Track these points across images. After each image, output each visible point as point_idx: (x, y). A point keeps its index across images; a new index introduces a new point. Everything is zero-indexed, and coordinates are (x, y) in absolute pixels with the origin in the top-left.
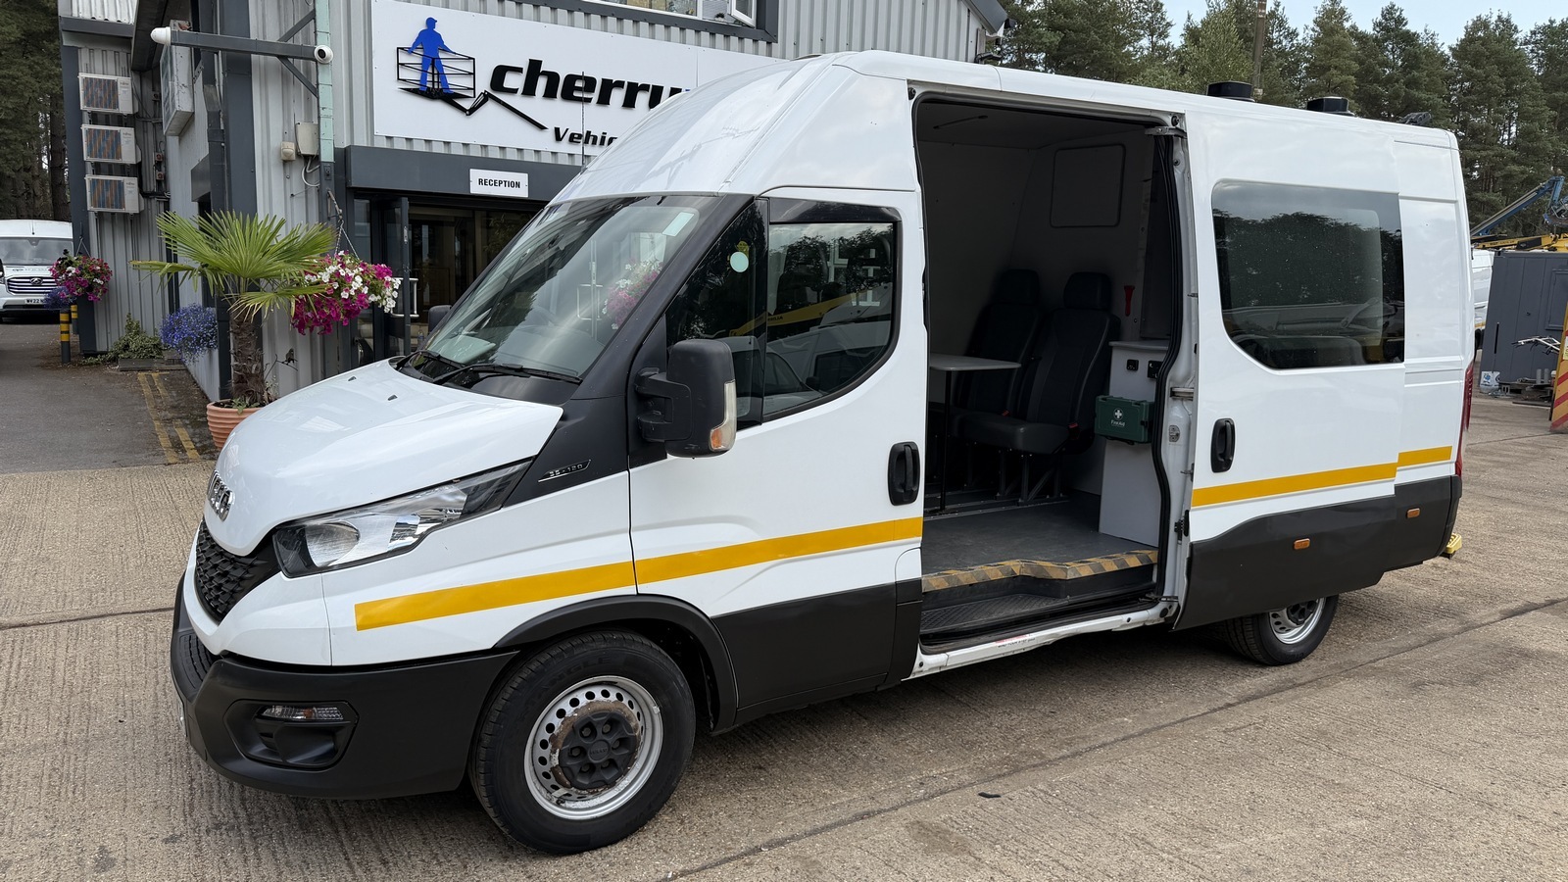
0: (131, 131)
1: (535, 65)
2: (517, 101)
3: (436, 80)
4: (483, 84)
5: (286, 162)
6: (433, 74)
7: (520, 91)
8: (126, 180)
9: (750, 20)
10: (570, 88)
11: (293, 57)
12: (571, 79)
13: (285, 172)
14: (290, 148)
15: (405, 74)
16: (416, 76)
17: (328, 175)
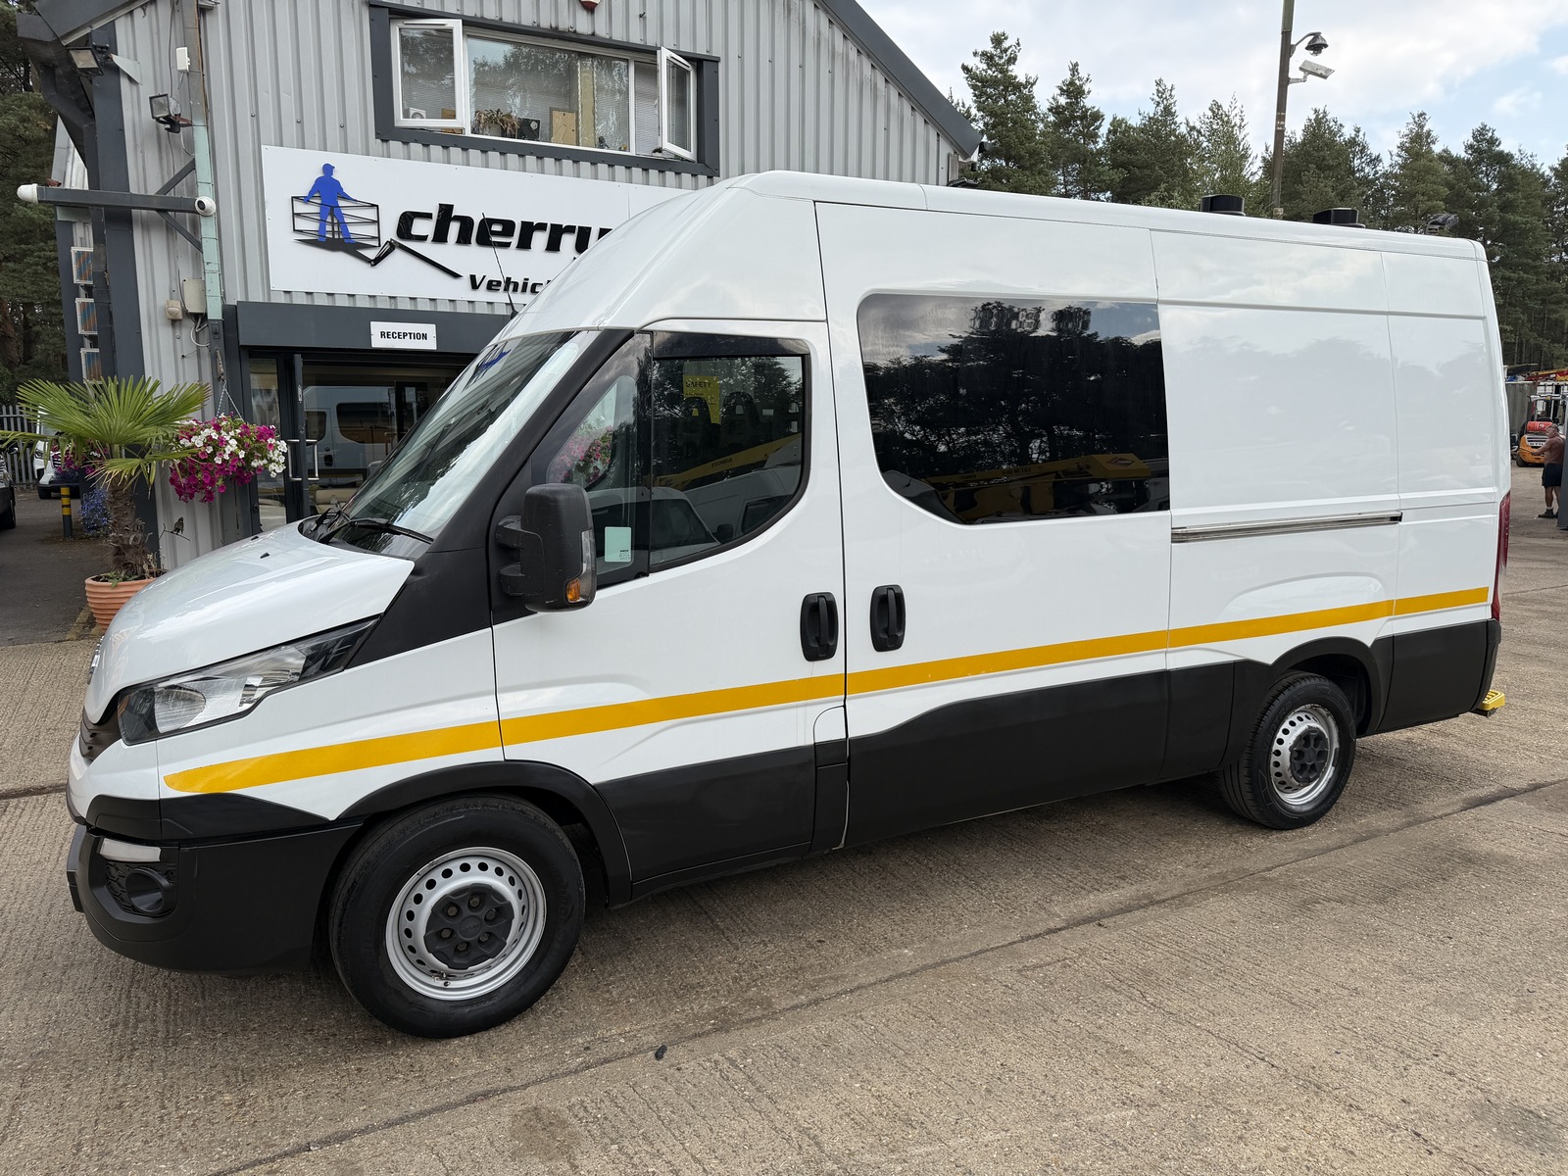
1: (446, 211)
2: (426, 249)
3: (336, 229)
4: (389, 232)
5: (174, 322)
6: (333, 224)
7: (430, 238)
9: (689, 154)
10: (486, 233)
11: (175, 211)
12: (487, 223)
13: (174, 333)
14: (176, 308)
15: (301, 224)
16: (314, 226)
17: (216, 333)
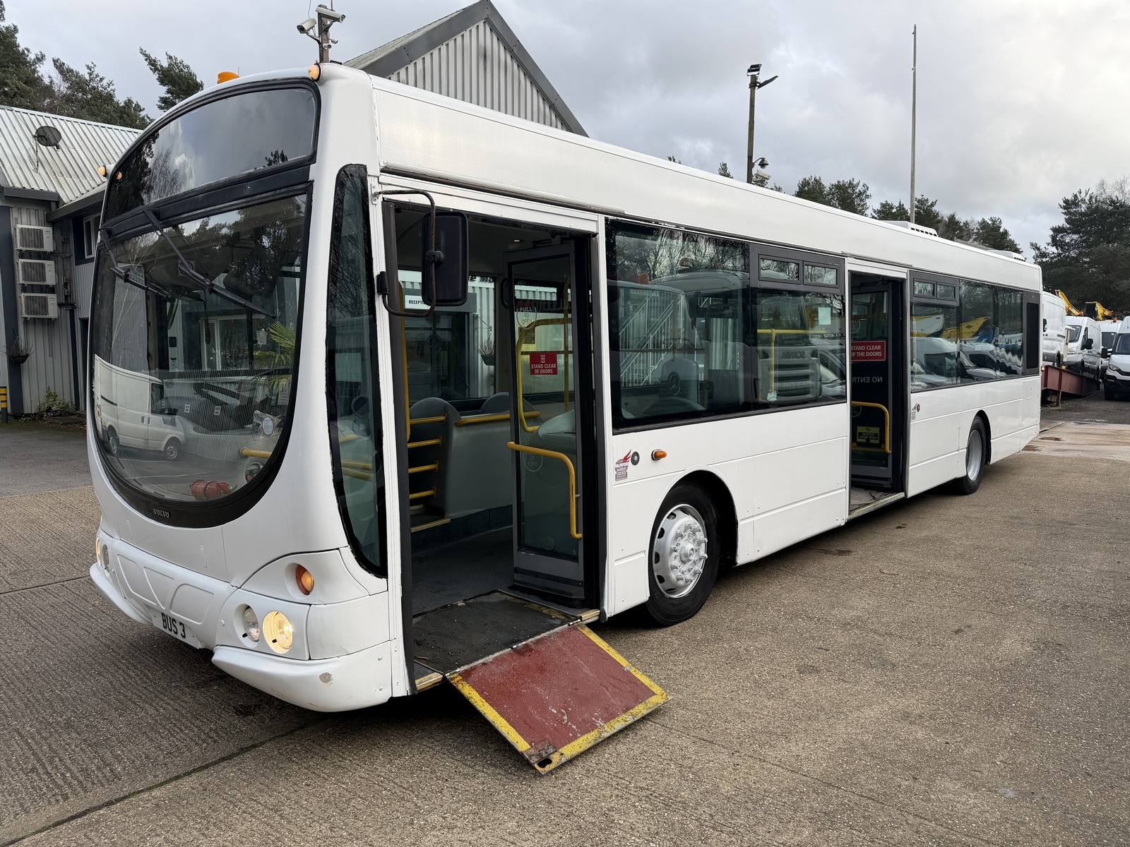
0: (52, 263)
8: (49, 296)
